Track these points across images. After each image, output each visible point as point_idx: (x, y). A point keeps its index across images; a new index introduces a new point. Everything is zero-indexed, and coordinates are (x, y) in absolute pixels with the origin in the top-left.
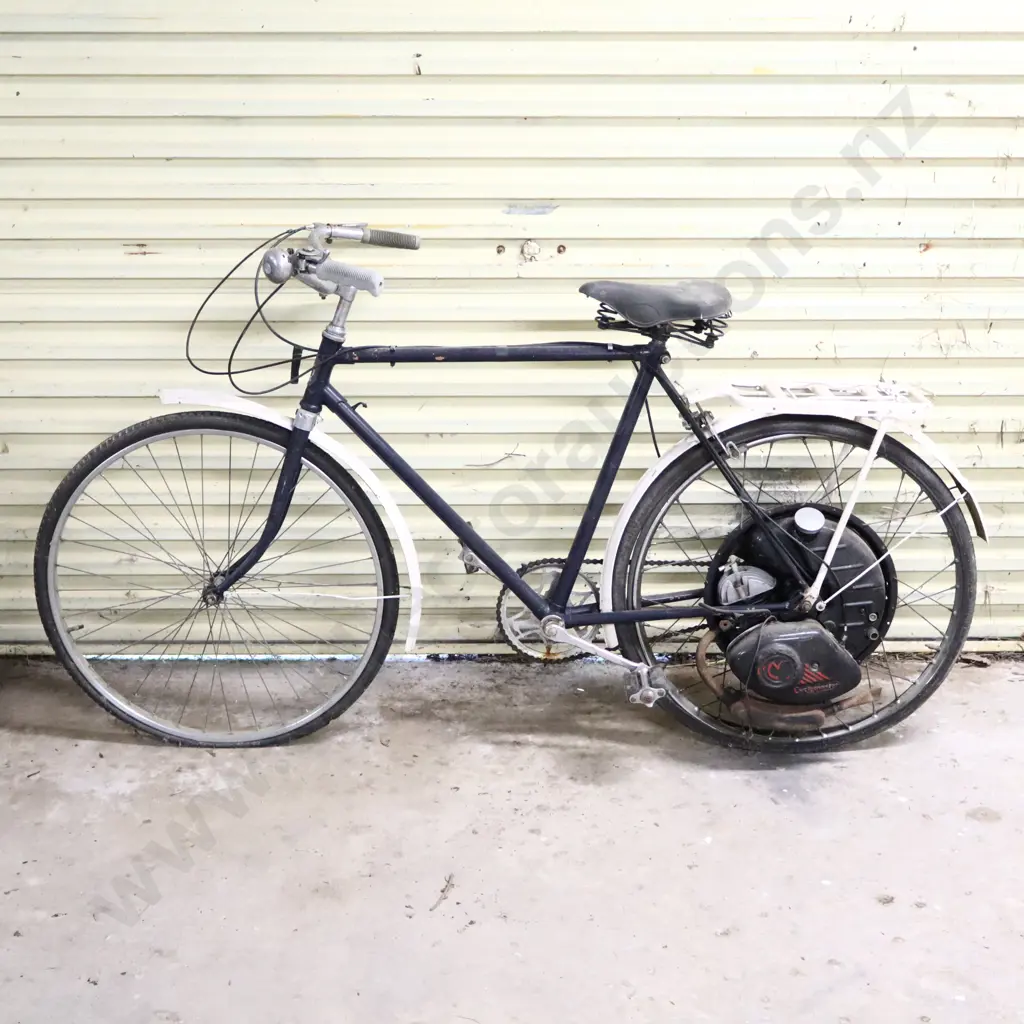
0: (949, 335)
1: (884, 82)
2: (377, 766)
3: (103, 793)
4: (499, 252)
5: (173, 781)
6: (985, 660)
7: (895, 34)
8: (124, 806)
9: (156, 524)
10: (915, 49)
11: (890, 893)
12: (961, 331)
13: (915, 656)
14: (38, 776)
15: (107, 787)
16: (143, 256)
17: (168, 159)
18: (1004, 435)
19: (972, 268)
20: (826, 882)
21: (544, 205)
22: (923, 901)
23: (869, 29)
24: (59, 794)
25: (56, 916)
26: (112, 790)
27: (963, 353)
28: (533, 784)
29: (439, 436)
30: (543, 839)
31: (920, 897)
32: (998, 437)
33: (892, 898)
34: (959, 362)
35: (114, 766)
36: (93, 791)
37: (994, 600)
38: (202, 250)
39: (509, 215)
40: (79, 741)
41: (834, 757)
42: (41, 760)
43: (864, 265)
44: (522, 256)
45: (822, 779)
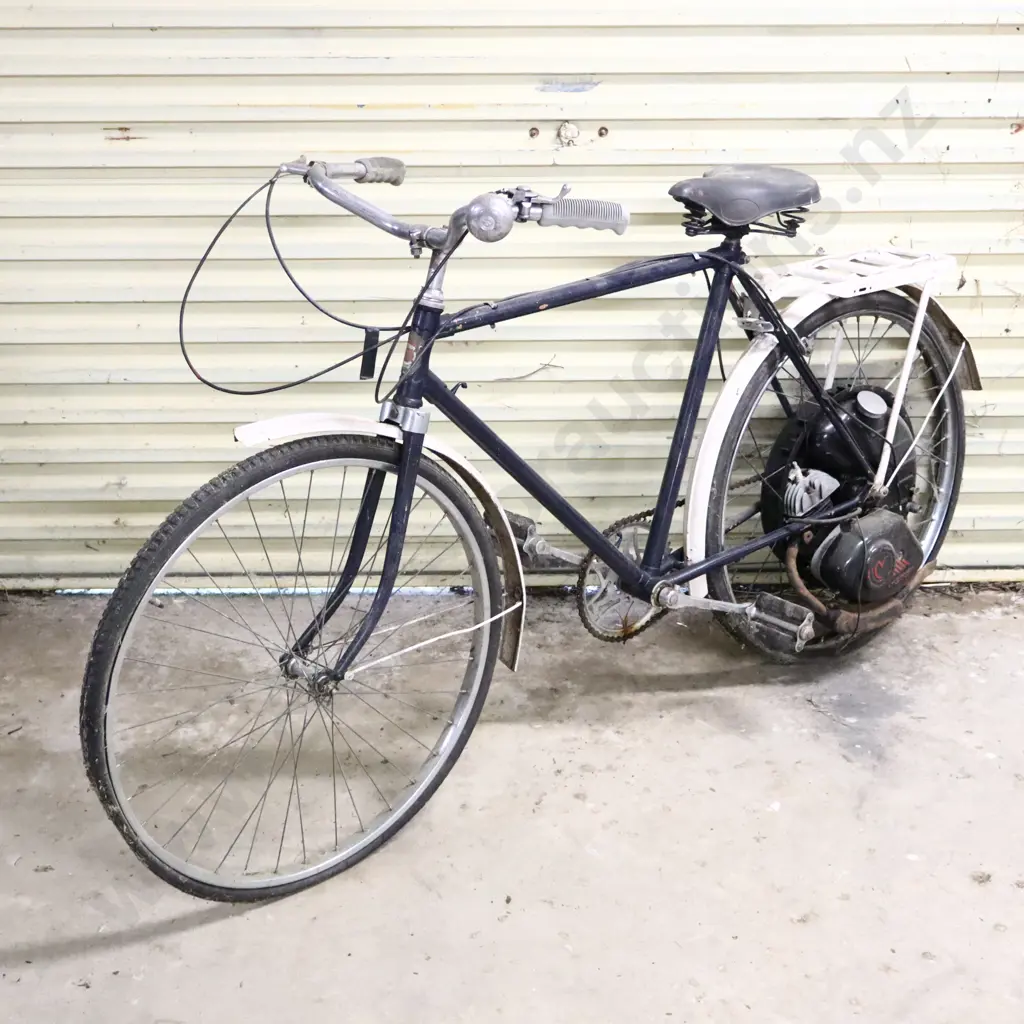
4: (532, 135)
5: (172, 736)
9: (147, 444)
11: (986, 869)
13: (990, 586)
14: (20, 732)
16: (124, 142)
17: (152, 29)
20: (912, 857)
21: (584, 81)
24: (43, 755)
28: (575, 739)
29: (464, 345)
30: (590, 806)
31: (1020, 875)
33: (989, 877)
38: (194, 134)
39: (543, 93)
40: (65, 692)
41: (909, 706)
42: (23, 714)
43: (948, 148)
44: (558, 140)
45: (898, 732)
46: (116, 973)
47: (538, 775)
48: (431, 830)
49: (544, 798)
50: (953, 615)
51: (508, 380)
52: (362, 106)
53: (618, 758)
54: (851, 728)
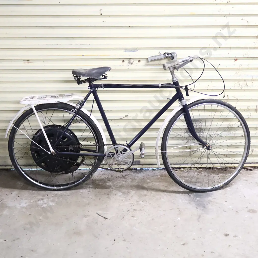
0: (242, 83)
1: (225, 16)
2: (92, 199)
3: (18, 206)
4: (123, 62)
5: (37, 203)
6: (252, 169)
7: (228, 3)
8: (24, 210)
10: (233, 7)
11: (228, 233)
12: (245, 82)
13: (233, 168)
15: (20, 205)
16: (28, 64)
17: (35, 38)
18: (257, 110)
19: (248, 65)
20: (210, 230)
21: (135, 50)
22: (236, 235)
23: (221, 2)
24: (7, 207)
25: (5, 240)
26: (21, 205)
27: (246, 88)
28: (133, 203)
29: (107, 111)
30: (135, 218)
32: (255, 110)
33: (228, 235)
34: (245, 90)
35: (22, 199)
36: (16, 206)
37: (254, 153)
38: (44, 62)
39: (125, 52)
40: (12, 192)
41: (212, 196)
42: (2, 197)
43: (220, 65)
44: (129, 63)
45: (209, 202)
46: (22, 257)
47: (123, 212)
48: (97, 224)
49: (125, 217)
50: (224, 174)
51: (118, 119)
52: (83, 55)
53: (143, 208)
54: (198, 201)
